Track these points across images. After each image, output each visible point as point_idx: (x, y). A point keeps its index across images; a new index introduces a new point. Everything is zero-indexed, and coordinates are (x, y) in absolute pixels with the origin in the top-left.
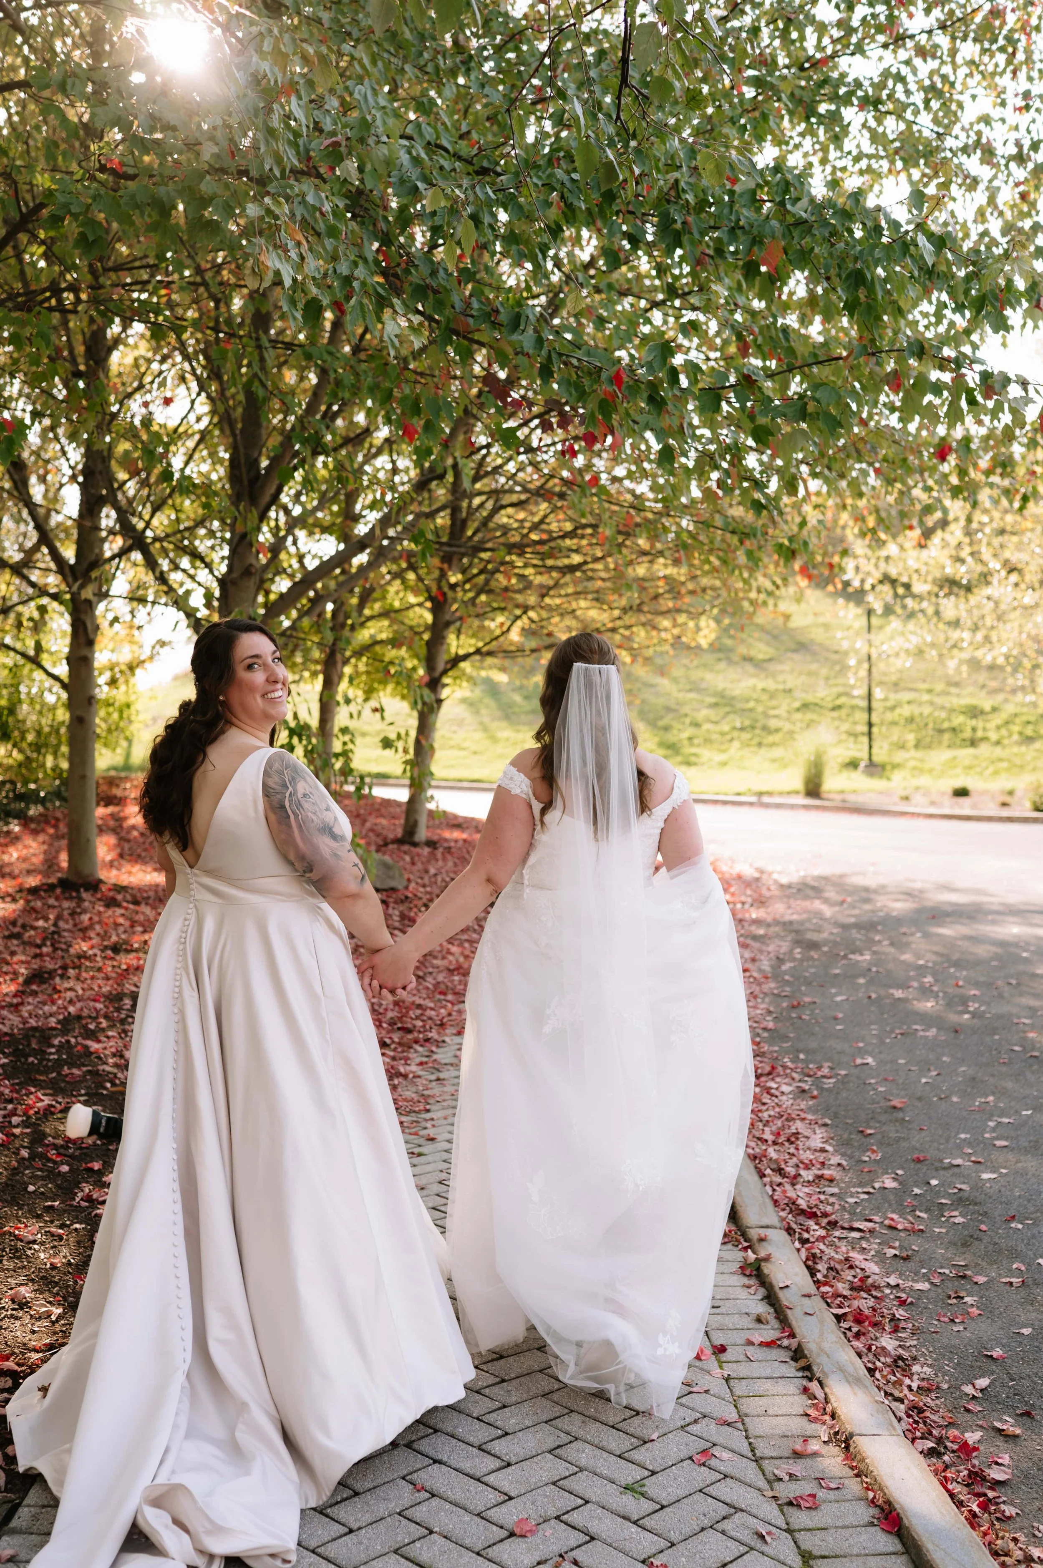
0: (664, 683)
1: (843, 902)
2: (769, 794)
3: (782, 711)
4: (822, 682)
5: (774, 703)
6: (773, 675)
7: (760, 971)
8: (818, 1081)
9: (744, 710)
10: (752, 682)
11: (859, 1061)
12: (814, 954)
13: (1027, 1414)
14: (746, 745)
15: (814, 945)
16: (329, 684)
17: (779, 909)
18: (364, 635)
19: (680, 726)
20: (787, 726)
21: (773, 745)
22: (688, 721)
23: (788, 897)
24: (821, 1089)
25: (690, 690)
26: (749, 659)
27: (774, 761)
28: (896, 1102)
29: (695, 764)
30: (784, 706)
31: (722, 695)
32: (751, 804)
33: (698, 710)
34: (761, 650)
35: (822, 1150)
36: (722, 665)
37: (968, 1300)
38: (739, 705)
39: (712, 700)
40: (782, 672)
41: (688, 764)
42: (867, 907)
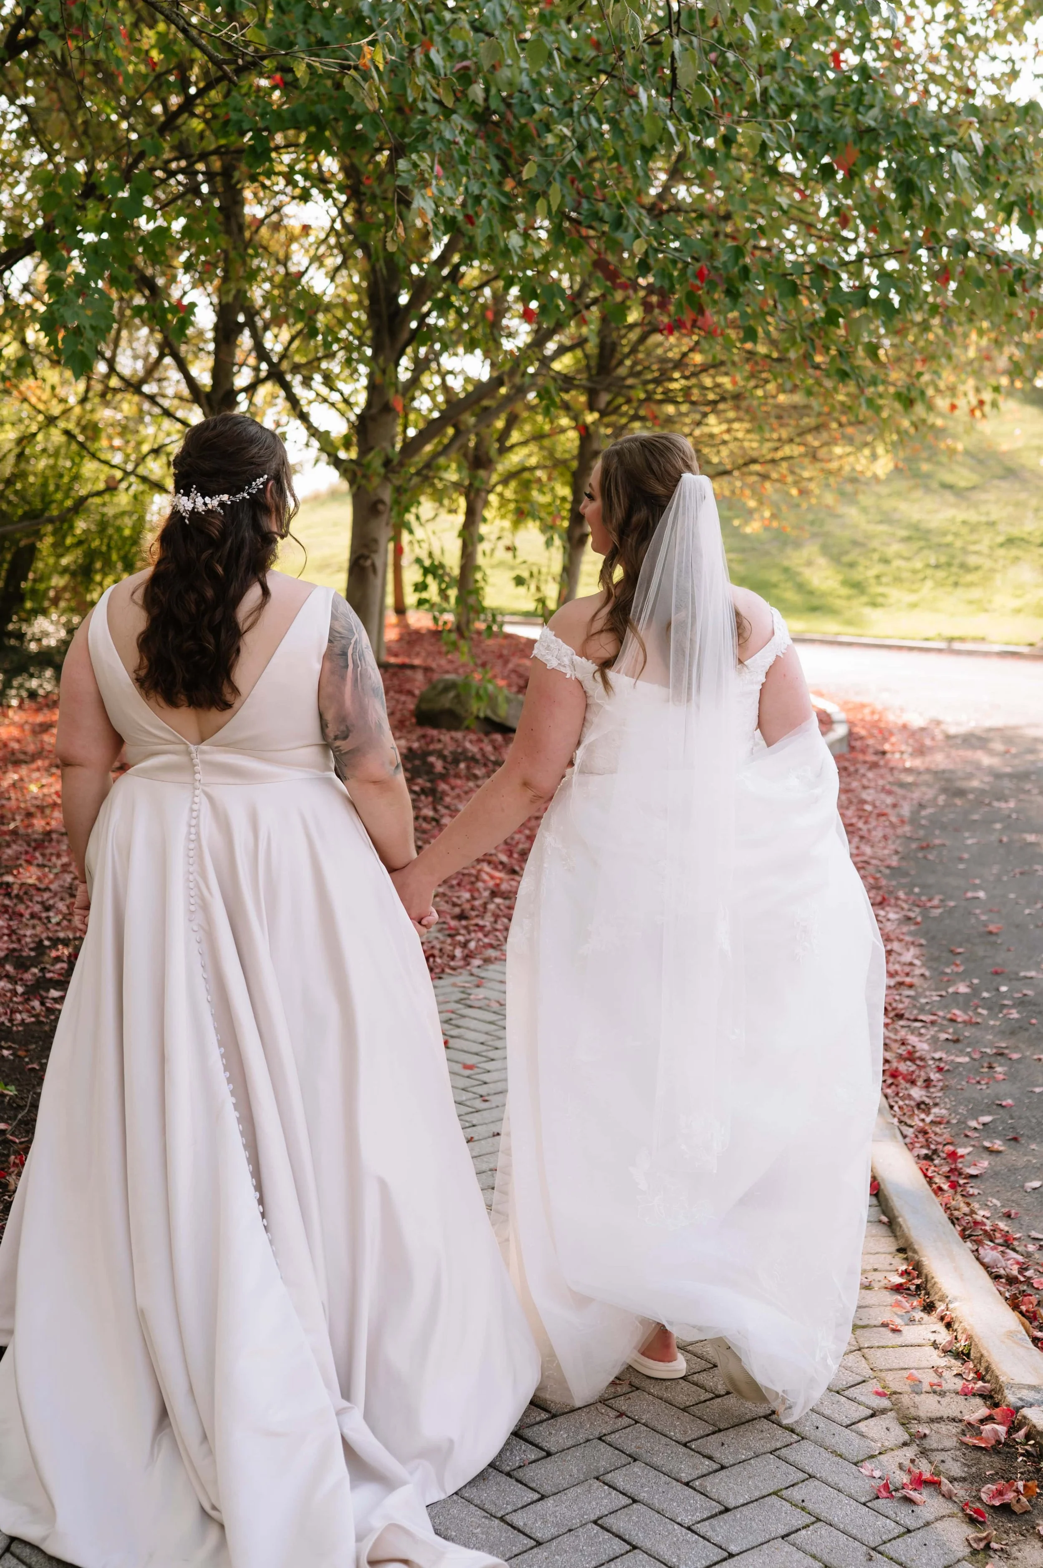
0: (852, 513)
1: (1007, 752)
2: (962, 639)
3: (983, 547)
4: (1030, 514)
5: (975, 537)
6: (976, 505)
7: (899, 816)
8: (925, 910)
9: (940, 545)
10: (950, 513)
11: (970, 894)
12: (958, 802)
13: (1015, 1139)
14: (939, 584)
15: (961, 793)
16: (472, 516)
17: (939, 760)
18: (515, 459)
19: (868, 563)
20: (987, 564)
21: (970, 585)
22: (876, 556)
23: (951, 747)
24: (925, 916)
25: (881, 522)
26: (947, 487)
27: (971, 602)
28: (992, 928)
29: (882, 605)
30: (986, 540)
31: (916, 527)
32: (940, 651)
33: (888, 545)
34: (963, 476)
35: (911, 964)
36: (918, 494)
37: (999, 1069)
38: (936, 540)
39: (904, 533)
40: (986, 502)
41: (874, 605)
42: (1030, 757)
